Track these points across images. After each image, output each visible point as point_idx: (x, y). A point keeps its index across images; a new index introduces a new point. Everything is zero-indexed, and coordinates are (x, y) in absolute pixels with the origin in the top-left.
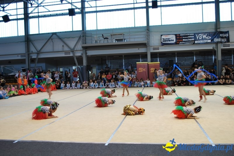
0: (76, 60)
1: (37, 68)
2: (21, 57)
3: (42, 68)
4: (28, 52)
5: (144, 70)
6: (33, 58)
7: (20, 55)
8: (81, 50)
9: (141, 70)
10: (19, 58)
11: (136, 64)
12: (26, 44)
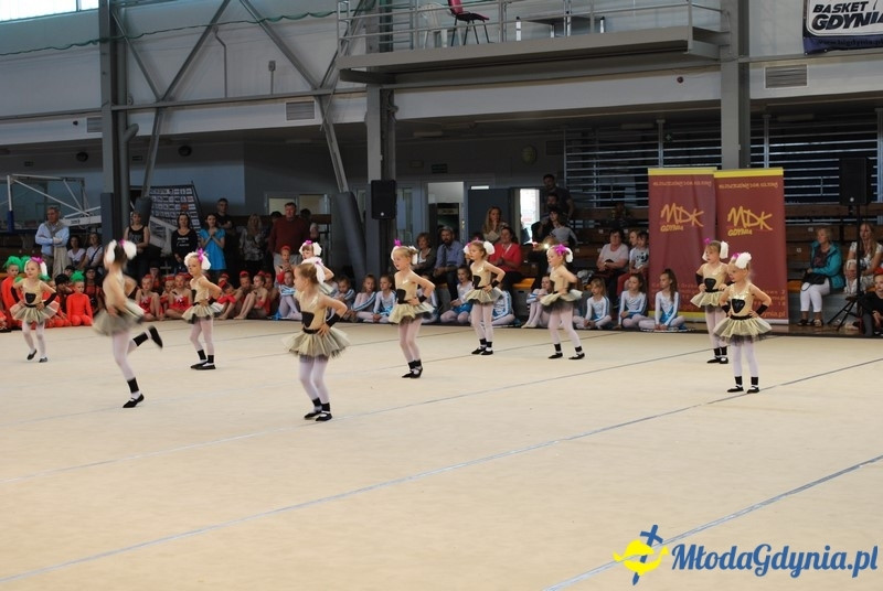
0: (335, 148)
1: (176, 192)
2: (89, 130)
3: (195, 194)
4: (115, 101)
5: (692, 218)
6: (140, 133)
7: (83, 120)
8: (357, 91)
9: (672, 221)
10: (81, 133)
11: (646, 178)
12: (103, 54)
